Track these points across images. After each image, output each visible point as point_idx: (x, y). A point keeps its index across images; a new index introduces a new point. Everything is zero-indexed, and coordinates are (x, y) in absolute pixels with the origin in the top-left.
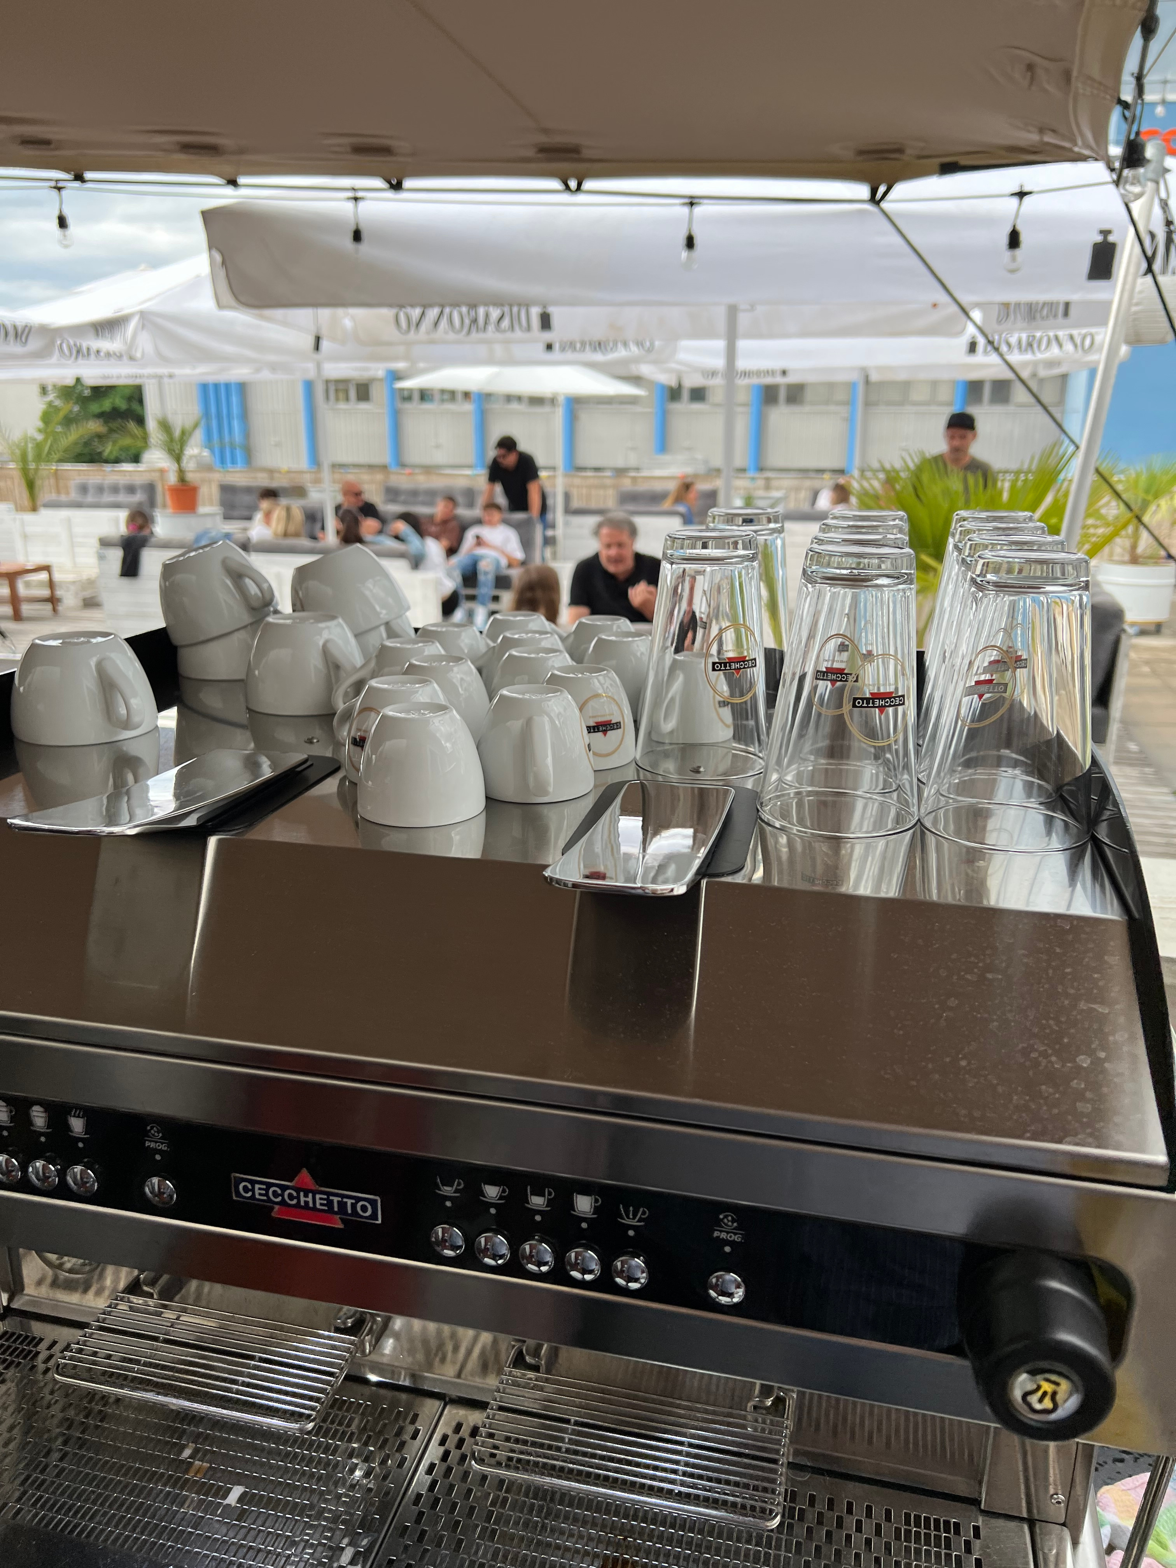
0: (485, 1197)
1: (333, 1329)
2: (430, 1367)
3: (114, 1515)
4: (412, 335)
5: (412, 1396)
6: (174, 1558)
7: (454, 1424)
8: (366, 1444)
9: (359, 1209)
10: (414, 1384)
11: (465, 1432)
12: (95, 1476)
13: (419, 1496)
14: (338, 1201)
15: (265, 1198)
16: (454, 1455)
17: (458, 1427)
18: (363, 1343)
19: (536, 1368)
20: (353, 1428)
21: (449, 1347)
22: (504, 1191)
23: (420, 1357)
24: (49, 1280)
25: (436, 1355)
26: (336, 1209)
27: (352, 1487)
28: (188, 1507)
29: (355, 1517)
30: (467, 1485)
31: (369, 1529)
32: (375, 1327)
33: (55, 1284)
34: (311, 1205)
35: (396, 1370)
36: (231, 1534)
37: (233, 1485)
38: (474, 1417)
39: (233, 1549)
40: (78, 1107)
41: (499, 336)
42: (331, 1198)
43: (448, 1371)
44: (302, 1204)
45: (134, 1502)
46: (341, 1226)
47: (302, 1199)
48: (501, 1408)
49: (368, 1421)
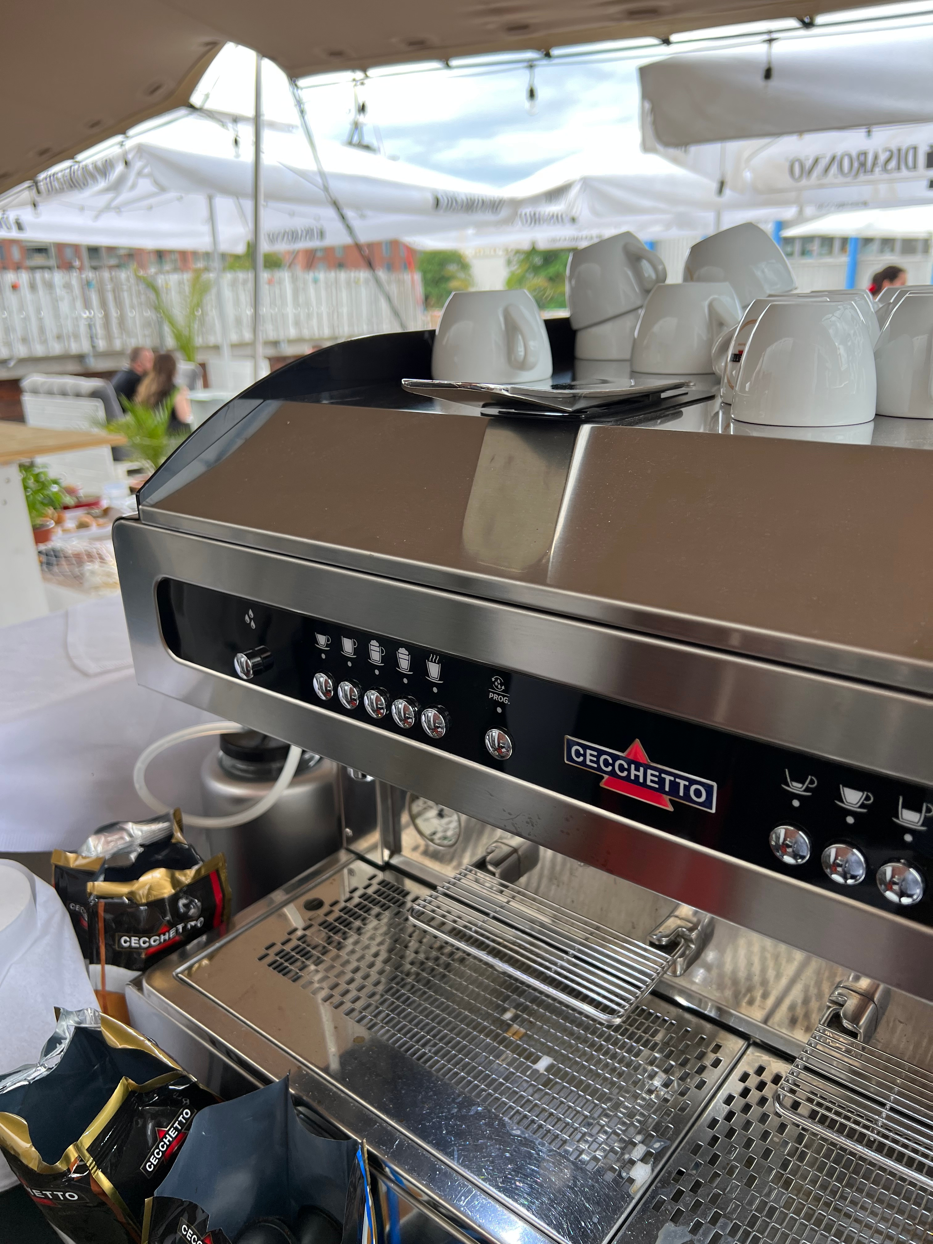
0: (842, 802)
1: (648, 942)
2: (737, 1004)
3: (442, 1048)
4: (804, 182)
5: (718, 1028)
6: (484, 1100)
7: (756, 1065)
8: (668, 1056)
9: (692, 793)
10: (719, 1017)
11: (767, 1076)
12: (432, 1012)
13: (713, 1123)
14: (670, 781)
15: (595, 766)
16: (754, 1096)
17: (760, 1070)
18: (674, 962)
19: (854, 1035)
20: (658, 1038)
21: (758, 994)
22: (867, 798)
23: (728, 993)
24: (422, 848)
25: (745, 995)
26: (667, 789)
27: (650, 1092)
28: (503, 1060)
29: (650, 1120)
30: (765, 1127)
31: (663, 1134)
32: (687, 952)
33: (426, 853)
34: (641, 780)
35: (704, 999)
36: (536, 1096)
37: (544, 1054)
38: (777, 1066)
39: (537, 1110)
40: (435, 652)
41: (885, 176)
42: (663, 775)
43: (756, 1014)
44: (633, 777)
45: (459, 1042)
46: (670, 809)
47: (633, 772)
48: (806, 1069)
49: (672, 1038)
